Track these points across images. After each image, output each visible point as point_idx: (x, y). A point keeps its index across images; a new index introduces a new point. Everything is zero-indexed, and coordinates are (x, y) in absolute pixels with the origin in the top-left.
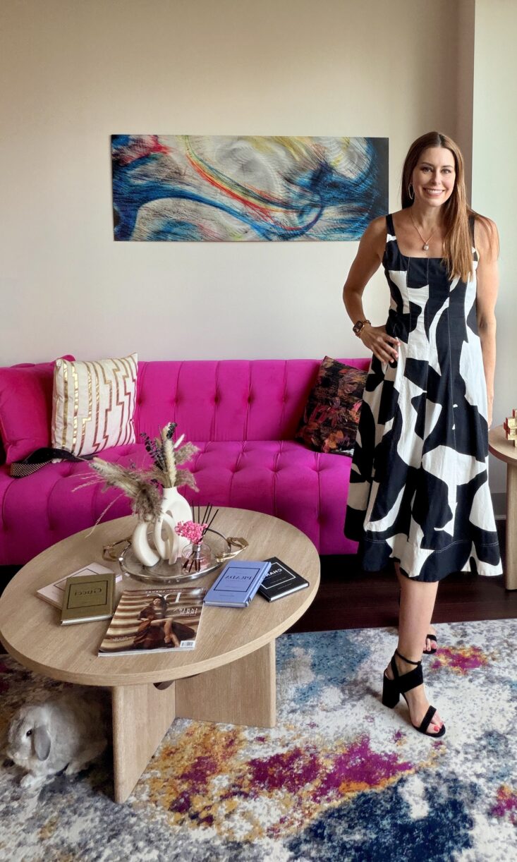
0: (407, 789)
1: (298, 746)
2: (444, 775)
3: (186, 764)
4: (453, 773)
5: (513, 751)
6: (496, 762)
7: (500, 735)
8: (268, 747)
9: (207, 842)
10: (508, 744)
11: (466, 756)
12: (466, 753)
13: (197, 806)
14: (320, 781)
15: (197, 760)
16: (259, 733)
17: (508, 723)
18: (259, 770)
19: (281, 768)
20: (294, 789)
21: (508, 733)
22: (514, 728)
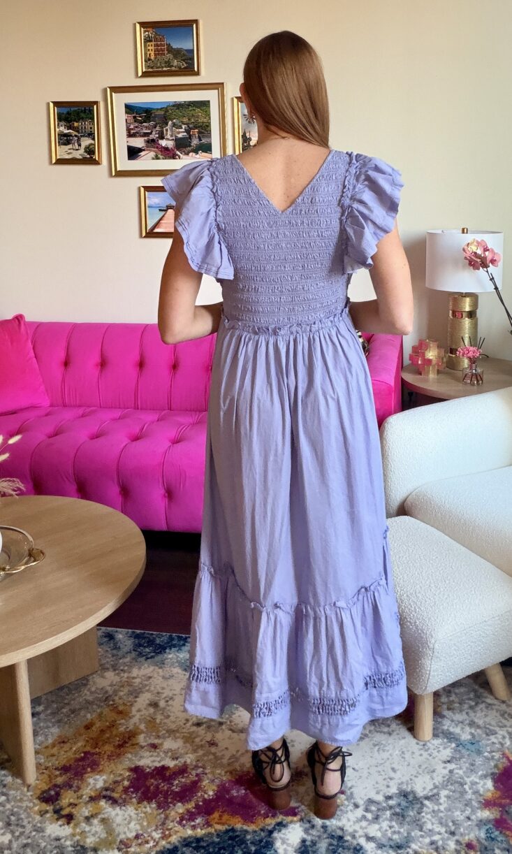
0: (282, 836)
1: (189, 761)
2: (329, 829)
3: (72, 756)
4: (342, 829)
5: (423, 820)
6: (397, 828)
7: (416, 798)
8: (157, 756)
9: (58, 839)
10: (422, 812)
11: (365, 813)
12: (367, 810)
13: (64, 801)
14: (194, 805)
15: (82, 755)
16: (156, 738)
17: (432, 787)
18: (137, 779)
19: (160, 781)
20: (163, 806)
21: (427, 798)
22: (438, 794)
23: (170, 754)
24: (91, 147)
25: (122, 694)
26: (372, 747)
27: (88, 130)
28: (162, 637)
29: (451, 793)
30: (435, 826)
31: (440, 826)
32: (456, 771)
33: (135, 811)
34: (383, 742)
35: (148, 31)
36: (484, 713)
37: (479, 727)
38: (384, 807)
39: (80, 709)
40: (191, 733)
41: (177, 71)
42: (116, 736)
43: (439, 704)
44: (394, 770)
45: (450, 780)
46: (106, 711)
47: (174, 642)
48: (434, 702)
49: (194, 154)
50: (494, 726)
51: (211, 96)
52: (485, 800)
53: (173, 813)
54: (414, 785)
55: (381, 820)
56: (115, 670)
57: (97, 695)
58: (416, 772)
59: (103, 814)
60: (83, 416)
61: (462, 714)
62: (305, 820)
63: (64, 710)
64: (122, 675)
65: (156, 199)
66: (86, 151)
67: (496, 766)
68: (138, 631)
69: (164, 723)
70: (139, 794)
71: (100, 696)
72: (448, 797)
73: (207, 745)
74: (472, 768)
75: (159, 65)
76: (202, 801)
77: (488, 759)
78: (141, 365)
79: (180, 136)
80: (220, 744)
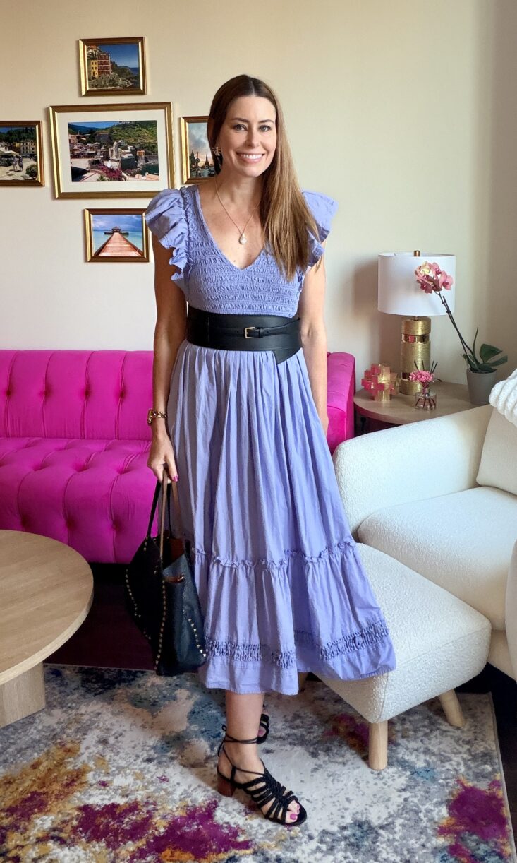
1: (139, 798)
3: (18, 797)
5: (378, 849)
6: (351, 858)
7: (371, 828)
8: (106, 794)
10: (377, 842)
11: (319, 845)
12: (321, 842)
13: (10, 843)
14: (145, 842)
15: (29, 795)
16: (104, 776)
17: (387, 815)
18: (87, 818)
19: (110, 820)
20: (114, 845)
21: (382, 827)
22: (393, 823)
23: (120, 791)
24: (33, 168)
25: (70, 731)
26: (326, 777)
27: (30, 150)
28: (111, 672)
29: (406, 822)
30: (389, 856)
31: (395, 855)
32: (411, 799)
33: (83, 851)
34: (338, 773)
35: (92, 49)
36: (438, 740)
37: (433, 754)
38: (339, 838)
39: (26, 748)
40: (142, 770)
41: (122, 90)
42: (64, 775)
43: (394, 732)
44: (348, 800)
45: (405, 808)
46: (53, 749)
47: (123, 677)
48: (389, 730)
49: (141, 176)
50: (449, 753)
51: (158, 116)
52: (439, 827)
53: (123, 852)
54: (368, 814)
55: (336, 851)
56: (62, 707)
57: (43, 733)
58: (371, 801)
59: (51, 855)
60: (27, 446)
61: (417, 742)
62: (259, 854)
63: (10, 750)
64: (70, 712)
65: (101, 222)
66: (28, 173)
67: (451, 793)
68: (86, 667)
69: (114, 760)
70: (88, 834)
71: (47, 734)
72: (403, 826)
73: (159, 781)
74: (427, 795)
75: (103, 83)
76: (153, 838)
77: (443, 786)
78: (87, 393)
79: (126, 157)
80: (171, 781)
